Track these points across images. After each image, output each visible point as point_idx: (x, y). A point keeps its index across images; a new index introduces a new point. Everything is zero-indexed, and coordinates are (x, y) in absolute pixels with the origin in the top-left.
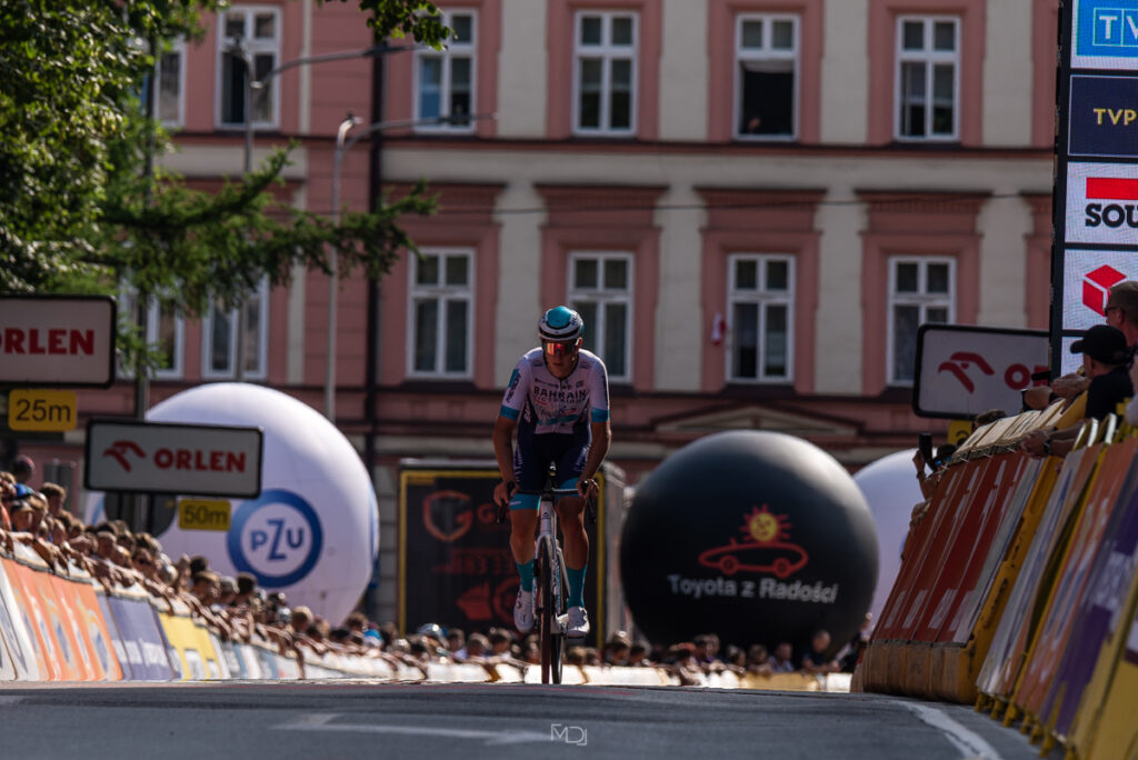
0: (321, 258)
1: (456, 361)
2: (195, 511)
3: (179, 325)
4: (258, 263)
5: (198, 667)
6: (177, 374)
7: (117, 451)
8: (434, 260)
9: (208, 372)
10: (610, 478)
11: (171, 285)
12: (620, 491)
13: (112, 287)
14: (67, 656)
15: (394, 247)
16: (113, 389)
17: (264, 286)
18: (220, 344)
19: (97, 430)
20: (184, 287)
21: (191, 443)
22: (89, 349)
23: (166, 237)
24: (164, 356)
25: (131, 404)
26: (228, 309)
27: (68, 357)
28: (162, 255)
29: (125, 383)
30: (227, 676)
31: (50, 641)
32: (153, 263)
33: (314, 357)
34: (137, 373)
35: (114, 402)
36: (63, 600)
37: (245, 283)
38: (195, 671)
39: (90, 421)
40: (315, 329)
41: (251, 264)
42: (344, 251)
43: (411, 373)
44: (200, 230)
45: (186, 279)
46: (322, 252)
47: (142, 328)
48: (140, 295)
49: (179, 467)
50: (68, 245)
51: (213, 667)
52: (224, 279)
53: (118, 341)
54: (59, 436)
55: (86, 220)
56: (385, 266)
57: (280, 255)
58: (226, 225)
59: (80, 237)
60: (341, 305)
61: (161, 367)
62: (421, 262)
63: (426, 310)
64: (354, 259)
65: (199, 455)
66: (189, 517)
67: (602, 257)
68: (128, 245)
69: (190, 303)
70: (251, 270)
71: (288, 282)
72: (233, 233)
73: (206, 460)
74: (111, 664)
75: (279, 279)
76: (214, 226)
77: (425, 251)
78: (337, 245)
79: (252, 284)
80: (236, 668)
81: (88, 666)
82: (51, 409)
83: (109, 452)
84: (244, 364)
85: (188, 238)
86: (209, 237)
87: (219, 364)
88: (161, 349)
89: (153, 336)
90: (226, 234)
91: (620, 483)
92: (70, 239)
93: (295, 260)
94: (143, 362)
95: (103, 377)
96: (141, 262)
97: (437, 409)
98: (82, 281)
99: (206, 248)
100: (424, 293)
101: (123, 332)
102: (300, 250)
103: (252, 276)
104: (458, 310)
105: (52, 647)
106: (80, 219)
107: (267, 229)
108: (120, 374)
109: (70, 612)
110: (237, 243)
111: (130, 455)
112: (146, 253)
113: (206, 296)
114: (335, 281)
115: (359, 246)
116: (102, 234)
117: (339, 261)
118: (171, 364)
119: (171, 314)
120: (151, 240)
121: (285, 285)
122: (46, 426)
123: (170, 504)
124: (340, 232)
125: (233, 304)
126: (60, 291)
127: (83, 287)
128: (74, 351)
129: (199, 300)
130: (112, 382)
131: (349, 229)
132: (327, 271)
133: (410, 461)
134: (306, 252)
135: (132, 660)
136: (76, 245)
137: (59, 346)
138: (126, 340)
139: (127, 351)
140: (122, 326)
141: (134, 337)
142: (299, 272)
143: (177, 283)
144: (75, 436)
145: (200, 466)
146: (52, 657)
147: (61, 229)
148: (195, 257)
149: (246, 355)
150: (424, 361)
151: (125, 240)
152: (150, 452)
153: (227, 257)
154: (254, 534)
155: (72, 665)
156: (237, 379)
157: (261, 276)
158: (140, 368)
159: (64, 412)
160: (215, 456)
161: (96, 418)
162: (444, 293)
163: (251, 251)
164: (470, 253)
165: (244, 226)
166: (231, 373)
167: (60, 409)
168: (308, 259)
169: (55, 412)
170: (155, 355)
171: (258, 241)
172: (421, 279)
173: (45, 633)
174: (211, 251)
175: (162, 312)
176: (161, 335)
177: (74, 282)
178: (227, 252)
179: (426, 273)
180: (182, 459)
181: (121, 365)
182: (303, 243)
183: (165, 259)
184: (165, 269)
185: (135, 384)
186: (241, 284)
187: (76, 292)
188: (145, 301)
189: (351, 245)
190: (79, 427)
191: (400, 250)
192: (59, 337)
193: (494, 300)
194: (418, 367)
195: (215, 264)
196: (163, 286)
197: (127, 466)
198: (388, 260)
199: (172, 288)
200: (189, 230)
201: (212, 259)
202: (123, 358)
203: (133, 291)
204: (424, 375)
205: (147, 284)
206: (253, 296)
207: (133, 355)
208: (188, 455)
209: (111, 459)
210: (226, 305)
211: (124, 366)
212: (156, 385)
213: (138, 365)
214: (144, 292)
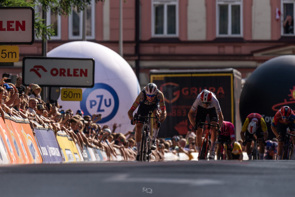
1: (171, 30)
2: (68, 93)
3: (59, 18)
5: (71, 156)
6: (59, 37)
7: (35, 70)
9: (71, 37)
10: (235, 75)
12: (240, 81)
13: (32, 3)
14: (18, 153)
18: (76, 25)
19: (27, 61)
21: (66, 66)
22: (23, 29)
24: (54, 31)
25: (40, 50)
26: (78, 11)
27: (15, 32)
29: (38, 42)
30: (82, 160)
31: (11, 147)
33: (114, 30)
34: (43, 38)
35: (33, 50)
36: (16, 130)
38: (69, 158)
39: (24, 58)
40: (114, 18)
43: (153, 35)
47: (45, 20)
48: (43, 6)
49: (60, 75)
51: (77, 156)
53: (35, 25)
54: (12, 64)
60: (124, 8)
61: (52, 35)
63: (159, 9)
65: (69, 70)
66: (65, 96)
69: (64, 9)
73: (72, 72)
74: (37, 155)
80: (86, 156)
81: (26, 157)
82: (9, 53)
83: (32, 70)
84: (86, 33)
87: (76, 33)
88: (51, 28)
89: (48, 23)
91: (240, 78)
94: (45, 33)
95: (29, 40)
97: (164, 49)
100: (157, 2)
101: (36, 21)
104: (172, 9)
105: (12, 150)
108: (36, 38)
109: (19, 135)
111: (41, 71)
113: (70, 6)
118: (56, 34)
119: (56, 13)
122: (7, 60)
123: (57, 91)
125: (81, 9)
126: (10, 5)
127: (20, 3)
129: (67, 8)
130: (33, 42)
133: (154, 71)
135: (44, 154)
137: (11, 28)
138: (38, 24)
139: (38, 29)
141: (41, 23)
144: (18, 64)
145: (69, 75)
146: (12, 153)
149: (86, 29)
152: (49, 69)
154: (91, 102)
155: (20, 157)
156: (83, 40)
158: (44, 36)
159: (14, 54)
160: (75, 71)
161: (26, 56)
162: (166, 3)
166: (81, 37)
167: (12, 53)
169: (10, 54)
170: (50, 30)
173: (9, 144)
175: (52, 13)
176: (52, 22)
180: (62, 72)
181: (36, 35)
185: (42, 42)
187: (17, 5)
188: (45, 8)
190: (20, 60)
192: (11, 24)
193: (187, 5)
194: (156, 32)
197: (40, 76)
199: (56, 3)
202: (37, 32)
203: (40, 4)
204: (159, 36)
205: (46, 2)
206: (89, 6)
207: (41, 31)
208: (64, 70)
209: (33, 73)
210: (78, 9)
211: (38, 35)
212: (50, 42)
213: (43, 34)
214: (45, 5)
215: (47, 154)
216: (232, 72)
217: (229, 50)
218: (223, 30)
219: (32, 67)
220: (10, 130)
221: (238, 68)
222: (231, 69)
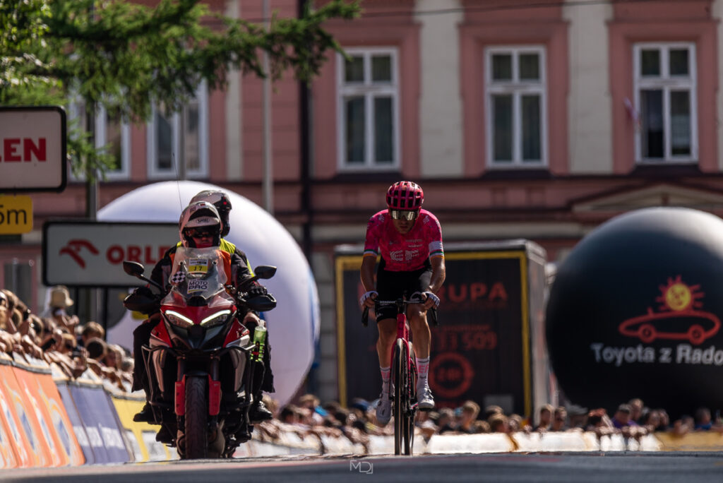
0: (254, 63)
1: (384, 153)
4: (196, 70)
5: (156, 448)
6: (125, 174)
7: (72, 250)
8: (359, 60)
9: (153, 172)
10: (531, 257)
11: (116, 93)
12: (541, 269)
13: (62, 98)
14: (32, 443)
15: (322, 49)
16: (66, 190)
17: (202, 91)
18: (163, 145)
19: (53, 230)
20: (128, 94)
22: (42, 156)
23: (109, 49)
24: (113, 159)
25: (83, 205)
26: (168, 114)
27: (23, 164)
28: (107, 65)
29: (77, 185)
31: (16, 429)
32: (98, 72)
33: (252, 154)
34: (88, 175)
35: (68, 203)
36: (27, 391)
37: (184, 89)
38: (153, 450)
39: (46, 222)
40: (251, 128)
41: (189, 70)
42: (275, 55)
43: (342, 165)
44: (141, 41)
45: (130, 88)
46: (255, 57)
47: (91, 134)
48: (87, 104)
50: (19, 60)
52: (165, 85)
53: (69, 147)
54: (18, 237)
55: (34, 36)
56: (315, 68)
57: (216, 62)
58: (165, 36)
59: (29, 53)
60: (275, 105)
61: (109, 169)
62: (347, 63)
63: (354, 107)
64: (284, 62)
65: (148, 250)
67: (515, 51)
68: (75, 57)
69: (135, 110)
70: (190, 76)
71: (225, 86)
72: (171, 43)
73: (154, 255)
74: (74, 448)
75: (217, 84)
76: (154, 37)
77: (351, 52)
78: (268, 49)
79: (190, 90)
81: (53, 451)
82: (9, 213)
83: (64, 251)
84: (186, 162)
85: (130, 50)
86: (150, 48)
87: (164, 164)
88: (109, 152)
89: (101, 141)
90: (166, 43)
91: (541, 262)
92: (20, 54)
93: (231, 65)
94: (93, 166)
95: (56, 181)
96: (87, 73)
98: (33, 93)
99: (147, 57)
100: (351, 90)
101: (74, 138)
102: (234, 56)
103: (191, 81)
104: (384, 105)
106: (29, 36)
107: (203, 37)
108: (72, 177)
109: (33, 401)
110: (176, 52)
111: (84, 253)
112: (92, 64)
113: (148, 101)
114: (268, 83)
115: (290, 50)
116: (50, 48)
117: (272, 65)
118: (119, 165)
119: (117, 120)
120: (96, 52)
121: (221, 88)
124: (272, 37)
125: (174, 108)
126: (13, 102)
127: (33, 98)
128: (28, 158)
129: (142, 106)
130: (65, 184)
131: (280, 34)
132: (261, 75)
134: (241, 57)
135: (94, 444)
136: (27, 60)
137: (13, 154)
138: (76, 146)
139: (78, 156)
140: (73, 133)
141: (84, 142)
142: (234, 76)
143: (121, 91)
144: (33, 236)
145: (149, 261)
146: (19, 444)
147: (12, 45)
148: (138, 66)
149: (189, 155)
150: (355, 153)
151: (72, 52)
152: (103, 250)
153: (167, 64)
155: (37, 450)
156: (180, 178)
157: (199, 81)
158: (91, 171)
159: (21, 216)
161: (51, 219)
162: (371, 91)
163: (190, 59)
164: (393, 52)
165: (182, 36)
166: (174, 172)
167: (17, 213)
168: (242, 64)
169: (13, 216)
170: (104, 158)
171: (196, 49)
172: (349, 78)
174: (152, 60)
176: (108, 141)
177: (25, 95)
178: (167, 62)
179: (353, 71)
180: (133, 254)
181: (73, 169)
182: (236, 49)
183: (110, 69)
184: (110, 78)
185: (87, 185)
186: (180, 89)
187: (28, 104)
188: (93, 109)
189: (282, 49)
190: (35, 228)
191: (328, 52)
192: (13, 146)
193: (417, 95)
195: (156, 72)
196: (109, 95)
197: (81, 263)
198: (316, 62)
199: (117, 95)
200: (130, 41)
201: (153, 68)
202: (75, 161)
203: (80, 98)
204: (355, 167)
205: (94, 94)
206: (191, 101)
207: (84, 159)
208: (139, 250)
209: (67, 257)
210: (168, 109)
211: (76, 170)
212: (105, 185)
213: (88, 168)
214: (91, 100)
215: (100, 443)
216: (523, 249)
217: (516, 196)
218: (503, 151)
219: (64, 244)
220: (10, 390)
221: (539, 240)
222: (520, 242)
